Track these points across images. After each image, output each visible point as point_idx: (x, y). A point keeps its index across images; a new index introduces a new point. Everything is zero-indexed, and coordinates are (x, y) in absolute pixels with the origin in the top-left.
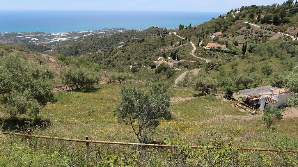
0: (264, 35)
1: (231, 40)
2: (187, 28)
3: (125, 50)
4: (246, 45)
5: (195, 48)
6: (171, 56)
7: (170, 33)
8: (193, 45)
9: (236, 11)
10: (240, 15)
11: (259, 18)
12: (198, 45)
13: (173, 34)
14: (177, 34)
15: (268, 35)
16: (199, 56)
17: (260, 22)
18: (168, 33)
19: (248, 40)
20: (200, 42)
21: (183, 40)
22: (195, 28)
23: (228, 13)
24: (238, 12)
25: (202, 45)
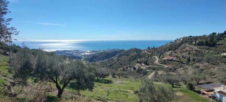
0: (201, 52)
1: (179, 55)
2: (152, 48)
3: (119, 59)
4: (190, 58)
5: (158, 59)
6: (144, 64)
7: (143, 51)
8: (156, 57)
9: (180, 39)
10: (183, 41)
11: (195, 43)
12: (160, 57)
13: (144, 52)
14: (147, 51)
15: (203, 52)
16: (161, 64)
17: (197, 45)
18: (142, 51)
19: (191, 55)
20: (160, 56)
21: (151, 55)
22: (157, 49)
23: (176, 40)
24: (182, 40)
25: (162, 58)
